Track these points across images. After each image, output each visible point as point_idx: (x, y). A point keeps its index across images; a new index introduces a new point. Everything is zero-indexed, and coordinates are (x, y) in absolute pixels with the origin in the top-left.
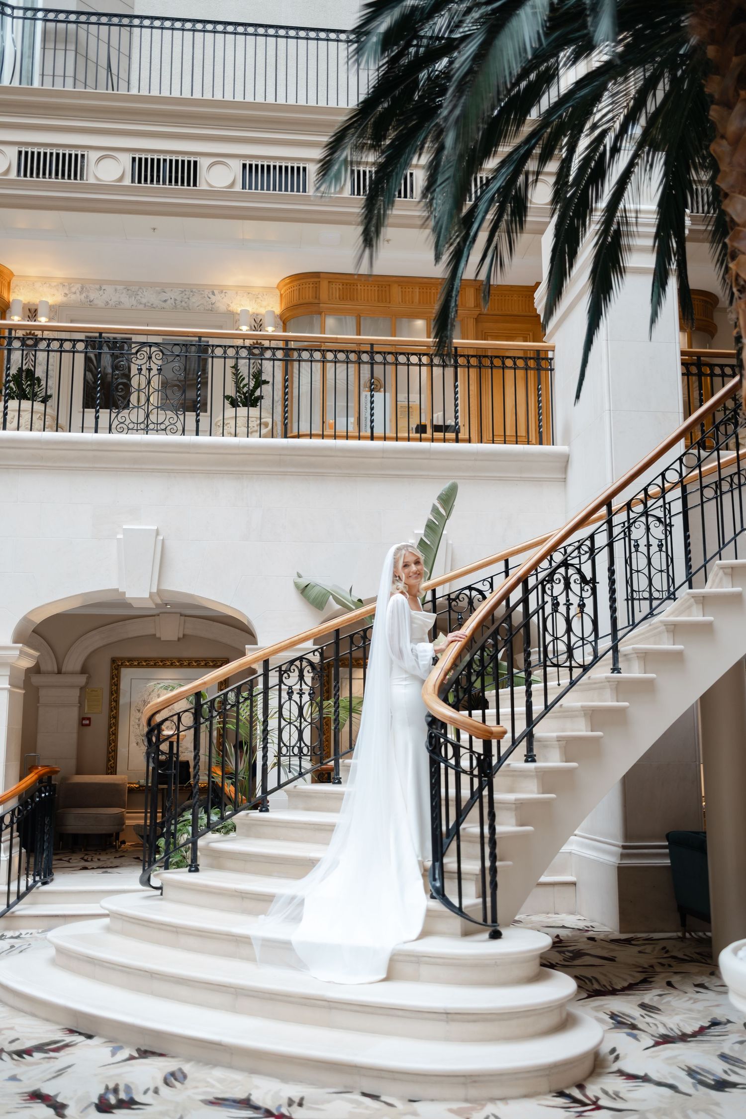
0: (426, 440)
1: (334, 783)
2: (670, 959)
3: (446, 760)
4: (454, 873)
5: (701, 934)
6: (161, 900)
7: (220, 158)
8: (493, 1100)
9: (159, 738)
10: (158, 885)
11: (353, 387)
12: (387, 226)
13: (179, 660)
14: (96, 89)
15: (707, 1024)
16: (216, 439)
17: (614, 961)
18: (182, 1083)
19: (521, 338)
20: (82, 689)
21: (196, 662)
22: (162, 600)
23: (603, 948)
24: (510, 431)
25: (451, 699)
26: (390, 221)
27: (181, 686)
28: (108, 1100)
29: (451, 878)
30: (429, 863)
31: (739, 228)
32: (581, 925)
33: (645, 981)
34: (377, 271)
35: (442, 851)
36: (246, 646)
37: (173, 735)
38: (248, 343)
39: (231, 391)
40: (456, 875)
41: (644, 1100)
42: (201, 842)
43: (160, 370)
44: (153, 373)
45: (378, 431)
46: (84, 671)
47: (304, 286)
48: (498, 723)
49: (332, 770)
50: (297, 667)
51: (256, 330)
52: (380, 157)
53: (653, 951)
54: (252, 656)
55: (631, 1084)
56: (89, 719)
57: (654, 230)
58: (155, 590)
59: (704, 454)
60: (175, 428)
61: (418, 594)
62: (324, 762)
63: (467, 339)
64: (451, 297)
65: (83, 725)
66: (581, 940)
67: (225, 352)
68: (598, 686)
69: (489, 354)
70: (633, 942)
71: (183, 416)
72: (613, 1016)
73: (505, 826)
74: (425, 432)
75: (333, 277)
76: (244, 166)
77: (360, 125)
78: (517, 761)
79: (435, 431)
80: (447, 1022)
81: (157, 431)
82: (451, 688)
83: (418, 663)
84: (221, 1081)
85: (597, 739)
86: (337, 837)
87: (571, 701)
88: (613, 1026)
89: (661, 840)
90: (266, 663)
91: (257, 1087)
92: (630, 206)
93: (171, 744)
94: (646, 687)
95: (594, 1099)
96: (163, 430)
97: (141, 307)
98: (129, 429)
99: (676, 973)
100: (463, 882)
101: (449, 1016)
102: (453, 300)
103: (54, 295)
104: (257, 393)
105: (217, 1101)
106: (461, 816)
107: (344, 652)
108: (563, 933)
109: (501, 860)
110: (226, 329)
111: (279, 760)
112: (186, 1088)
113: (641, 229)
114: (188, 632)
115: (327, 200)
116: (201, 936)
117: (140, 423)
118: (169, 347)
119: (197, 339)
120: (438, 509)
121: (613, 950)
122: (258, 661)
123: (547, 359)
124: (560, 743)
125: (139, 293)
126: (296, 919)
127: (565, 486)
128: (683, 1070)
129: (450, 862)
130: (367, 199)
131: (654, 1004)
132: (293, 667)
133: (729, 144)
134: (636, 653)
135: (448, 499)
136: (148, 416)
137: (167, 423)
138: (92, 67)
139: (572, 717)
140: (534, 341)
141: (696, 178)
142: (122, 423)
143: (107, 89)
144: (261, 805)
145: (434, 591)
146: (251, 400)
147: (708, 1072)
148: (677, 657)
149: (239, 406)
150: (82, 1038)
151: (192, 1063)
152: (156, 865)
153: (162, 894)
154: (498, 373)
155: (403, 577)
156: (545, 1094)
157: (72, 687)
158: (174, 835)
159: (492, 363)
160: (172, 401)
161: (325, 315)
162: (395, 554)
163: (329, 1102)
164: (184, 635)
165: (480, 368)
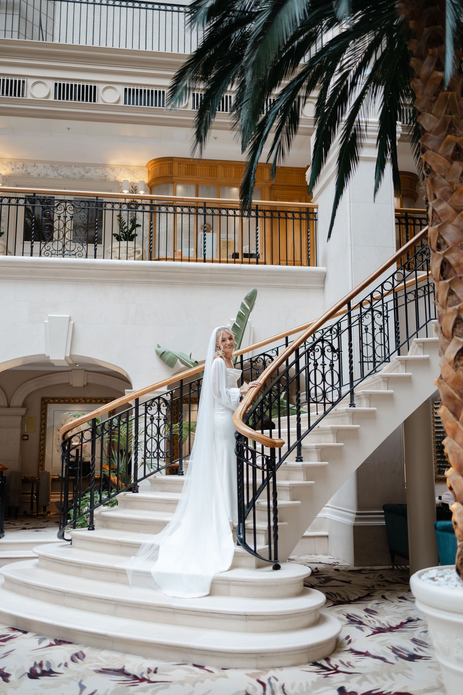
0: (238, 262)
1: (179, 475)
2: (384, 582)
3: (247, 460)
4: (252, 529)
5: (403, 567)
6: (71, 547)
7: (111, 85)
8: (273, 668)
9: (70, 447)
10: (69, 538)
11: (193, 229)
12: (211, 129)
13: (84, 399)
14: (32, 40)
15: (405, 621)
16: (107, 261)
17: (350, 583)
18: (82, 660)
19: (298, 200)
20: (23, 417)
21: (94, 400)
22: (73, 361)
23: (344, 575)
24: (290, 258)
25: (251, 423)
26: (213, 125)
27: (84, 414)
28: (36, 671)
29: (249, 533)
30: (236, 524)
31: (427, 134)
32: (331, 561)
33: (368, 595)
34: (205, 156)
35: (244, 516)
36: (126, 390)
37: (78, 445)
38: (128, 201)
39: (117, 231)
40: (253, 531)
41: (366, 667)
42: (96, 512)
43: (72, 217)
44: (67, 219)
45: (209, 257)
46: (24, 405)
47: (163, 166)
48: (280, 437)
49: (178, 467)
50: (156, 403)
51: (133, 193)
52: (207, 86)
53: (374, 577)
54: (128, 396)
55: (358, 657)
56: (27, 436)
57: (377, 134)
58: (68, 355)
59: (407, 273)
60: (81, 254)
61: (231, 358)
62: (173, 462)
63: (265, 200)
64: (251, 173)
65: (24, 439)
66: (331, 571)
67: (113, 207)
68: (341, 415)
69: (278, 210)
70: (362, 572)
71: (86, 246)
72: (348, 616)
73: (283, 501)
74: (238, 258)
75: (181, 161)
76: (126, 89)
77: (195, 65)
78: (291, 461)
79: (244, 257)
80: (246, 621)
81: (70, 255)
82: (251, 416)
83: (230, 400)
84: (106, 658)
85: (340, 448)
86: (180, 508)
87: (325, 424)
88: (348, 623)
89: (380, 509)
90: (137, 400)
91: (129, 662)
92: (362, 119)
93: (77, 451)
94: (370, 416)
95: (335, 667)
96: (73, 255)
97: (61, 177)
98: (52, 254)
99: (387, 590)
100: (257, 535)
101: (247, 617)
102: (253, 175)
103: (5, 169)
104: (133, 233)
105: (104, 671)
106: (256, 495)
107: (186, 394)
108: (319, 566)
109: (280, 522)
110: (114, 192)
111: (145, 460)
112: (85, 663)
113: (369, 133)
114: (90, 381)
115: (174, 112)
116: (95, 570)
117: (59, 251)
118: (78, 203)
119: (95, 198)
120: (245, 305)
121: (350, 577)
122: (132, 399)
123: (313, 213)
124: (318, 450)
125: (59, 169)
126: (154, 558)
127: (324, 292)
128: (390, 648)
129: (249, 523)
130: (199, 112)
131: (374, 609)
132: (154, 403)
133: (421, 81)
134: (364, 395)
135: (251, 299)
136: (64, 246)
137: (76, 250)
138: (29, 25)
139: (325, 434)
140: (306, 202)
141: (403, 102)
142: (48, 250)
143: (39, 40)
144: (134, 489)
145: (242, 356)
146: (129, 237)
147: (405, 650)
148: (390, 397)
149: (122, 240)
150: (20, 633)
151: (88, 648)
152: (68, 526)
153: (71, 544)
154: (283, 221)
155: (222, 347)
156: (305, 664)
157: (17, 415)
158: (79, 507)
159: (279, 215)
160: (79, 237)
161: (176, 184)
162: (217, 333)
163: (173, 670)
164: (87, 384)
165: (272, 218)
